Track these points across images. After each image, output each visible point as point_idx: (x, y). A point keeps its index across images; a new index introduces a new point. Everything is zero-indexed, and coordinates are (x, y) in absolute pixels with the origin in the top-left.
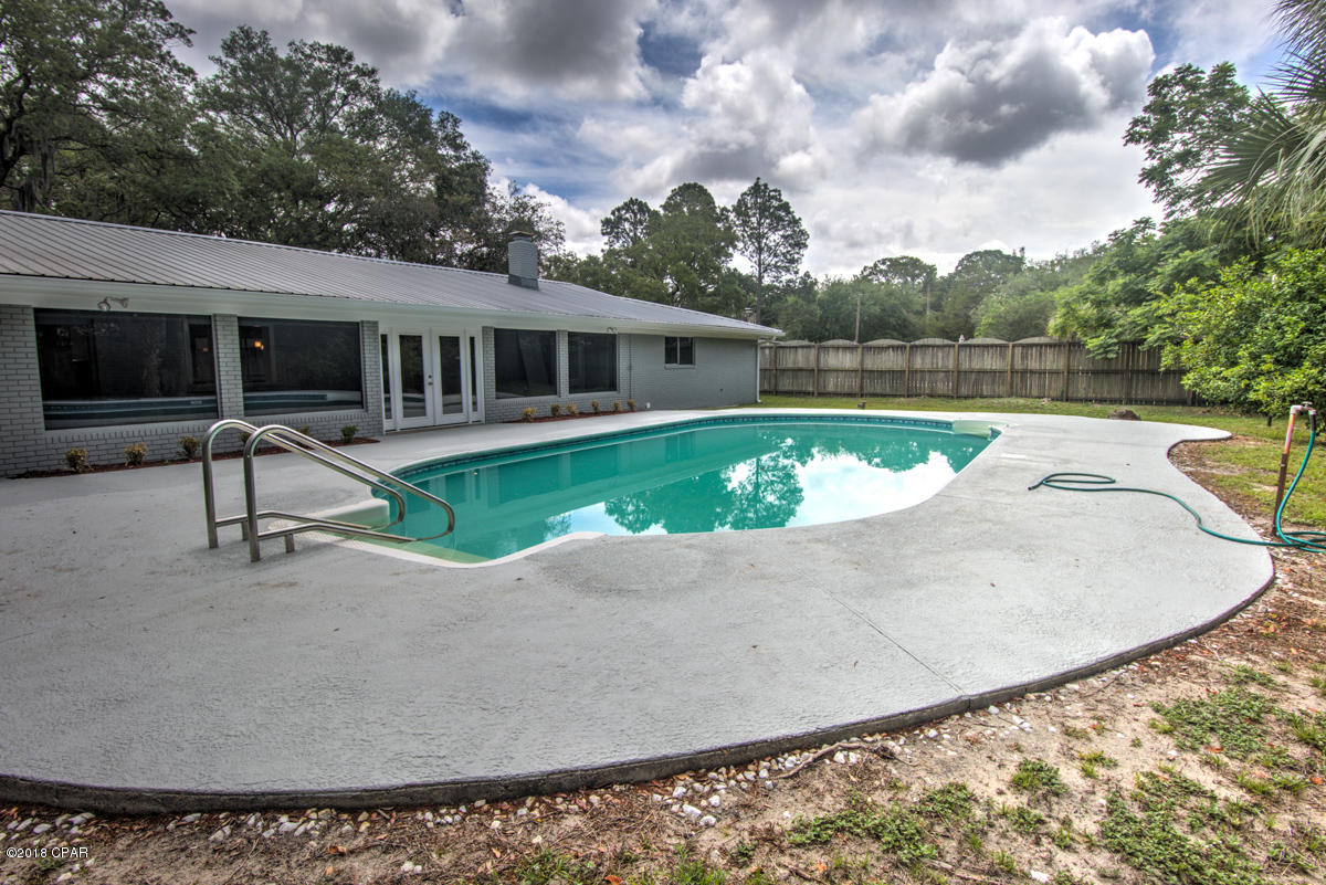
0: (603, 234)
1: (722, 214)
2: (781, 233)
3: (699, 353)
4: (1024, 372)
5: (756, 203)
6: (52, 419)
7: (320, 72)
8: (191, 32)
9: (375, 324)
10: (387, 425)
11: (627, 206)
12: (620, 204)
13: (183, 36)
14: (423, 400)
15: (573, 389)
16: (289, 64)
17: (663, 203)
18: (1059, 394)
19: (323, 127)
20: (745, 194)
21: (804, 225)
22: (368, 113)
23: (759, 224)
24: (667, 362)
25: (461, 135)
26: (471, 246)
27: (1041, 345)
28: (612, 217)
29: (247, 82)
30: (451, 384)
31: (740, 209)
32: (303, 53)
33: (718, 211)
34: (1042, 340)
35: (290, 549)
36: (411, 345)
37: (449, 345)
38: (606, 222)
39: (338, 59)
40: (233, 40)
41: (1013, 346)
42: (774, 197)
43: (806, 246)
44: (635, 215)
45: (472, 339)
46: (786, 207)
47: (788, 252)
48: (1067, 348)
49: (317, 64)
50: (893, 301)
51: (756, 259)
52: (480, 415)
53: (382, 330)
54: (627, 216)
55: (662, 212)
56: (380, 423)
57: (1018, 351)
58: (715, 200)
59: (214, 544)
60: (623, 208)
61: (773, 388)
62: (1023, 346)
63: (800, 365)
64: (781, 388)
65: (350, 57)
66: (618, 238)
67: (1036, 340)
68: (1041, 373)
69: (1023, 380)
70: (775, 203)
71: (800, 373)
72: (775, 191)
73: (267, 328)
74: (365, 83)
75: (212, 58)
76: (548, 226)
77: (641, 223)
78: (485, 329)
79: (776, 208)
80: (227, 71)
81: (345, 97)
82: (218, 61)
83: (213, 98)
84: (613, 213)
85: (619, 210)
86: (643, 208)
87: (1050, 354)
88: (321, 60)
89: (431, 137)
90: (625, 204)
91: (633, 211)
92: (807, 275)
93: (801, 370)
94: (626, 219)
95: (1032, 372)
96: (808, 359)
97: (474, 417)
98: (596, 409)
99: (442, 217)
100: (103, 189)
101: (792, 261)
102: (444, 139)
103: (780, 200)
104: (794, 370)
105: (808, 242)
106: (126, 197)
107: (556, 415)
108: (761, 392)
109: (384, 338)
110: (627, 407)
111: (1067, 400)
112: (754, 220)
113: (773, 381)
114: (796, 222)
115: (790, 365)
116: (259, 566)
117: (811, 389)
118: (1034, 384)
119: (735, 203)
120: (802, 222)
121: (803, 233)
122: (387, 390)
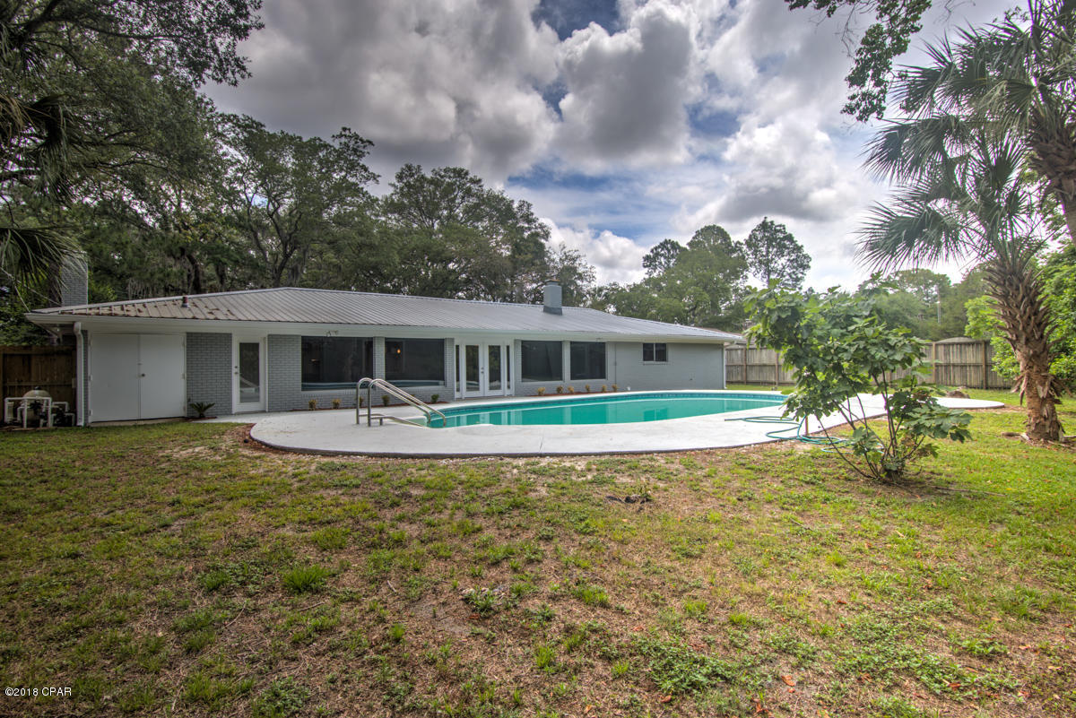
0: (645, 267)
1: (736, 246)
2: (787, 258)
3: (670, 353)
4: (947, 366)
5: (764, 236)
6: (304, 388)
7: (449, 184)
8: (379, 176)
9: (452, 340)
10: (457, 395)
11: (663, 245)
12: (658, 244)
13: (375, 179)
14: (478, 385)
15: (573, 377)
16: (431, 182)
17: (689, 241)
18: (979, 383)
19: (449, 217)
20: (755, 230)
21: (806, 251)
22: (477, 206)
23: (768, 252)
24: (644, 360)
25: (532, 214)
26: (535, 285)
27: (961, 344)
28: (651, 254)
29: (408, 195)
30: (495, 375)
31: (751, 242)
32: (440, 175)
33: (733, 245)
34: (962, 340)
35: (381, 423)
36: (472, 352)
37: (494, 352)
38: (647, 258)
39: (460, 176)
40: (402, 173)
41: (937, 345)
42: (779, 231)
43: (808, 267)
44: (669, 251)
45: (508, 347)
46: (790, 238)
47: (794, 272)
48: (983, 346)
49: (447, 180)
50: (895, 308)
51: (765, 280)
52: (512, 391)
53: (456, 343)
54: (663, 252)
55: (688, 248)
56: (453, 394)
57: (941, 349)
58: (731, 236)
59: (358, 423)
60: (659, 247)
61: (744, 379)
62: (944, 345)
63: (765, 362)
64: (750, 379)
65: (467, 173)
66: (655, 269)
67: (956, 340)
68: (963, 366)
69: (946, 371)
70: (781, 236)
71: (764, 369)
72: (780, 226)
73: (402, 342)
74: (475, 188)
75: (390, 184)
76: (585, 270)
77: (673, 256)
78: (516, 341)
79: (782, 239)
80: (398, 190)
81: (463, 198)
82: (393, 185)
83: (391, 207)
84: (652, 251)
85: (656, 248)
86: (675, 246)
87: (970, 350)
88: (450, 177)
89: (513, 216)
90: (661, 244)
91: (667, 249)
92: (811, 290)
93: (765, 365)
94: (662, 255)
95: (954, 365)
96: (770, 358)
97: (508, 392)
98: (588, 390)
99: (515, 268)
100: (330, 263)
101: (798, 280)
102: (521, 217)
103: (785, 233)
104: (760, 366)
105: (810, 264)
106: (342, 267)
107: (559, 392)
108: (727, 382)
109: (457, 347)
110: (612, 389)
111: (987, 388)
112: (763, 249)
113: (744, 374)
114: (799, 249)
115: (757, 362)
116: (370, 428)
117: (773, 380)
118: (956, 375)
119: (747, 238)
120: (804, 248)
121: (806, 257)
122: (458, 380)
